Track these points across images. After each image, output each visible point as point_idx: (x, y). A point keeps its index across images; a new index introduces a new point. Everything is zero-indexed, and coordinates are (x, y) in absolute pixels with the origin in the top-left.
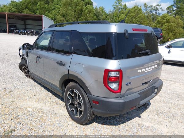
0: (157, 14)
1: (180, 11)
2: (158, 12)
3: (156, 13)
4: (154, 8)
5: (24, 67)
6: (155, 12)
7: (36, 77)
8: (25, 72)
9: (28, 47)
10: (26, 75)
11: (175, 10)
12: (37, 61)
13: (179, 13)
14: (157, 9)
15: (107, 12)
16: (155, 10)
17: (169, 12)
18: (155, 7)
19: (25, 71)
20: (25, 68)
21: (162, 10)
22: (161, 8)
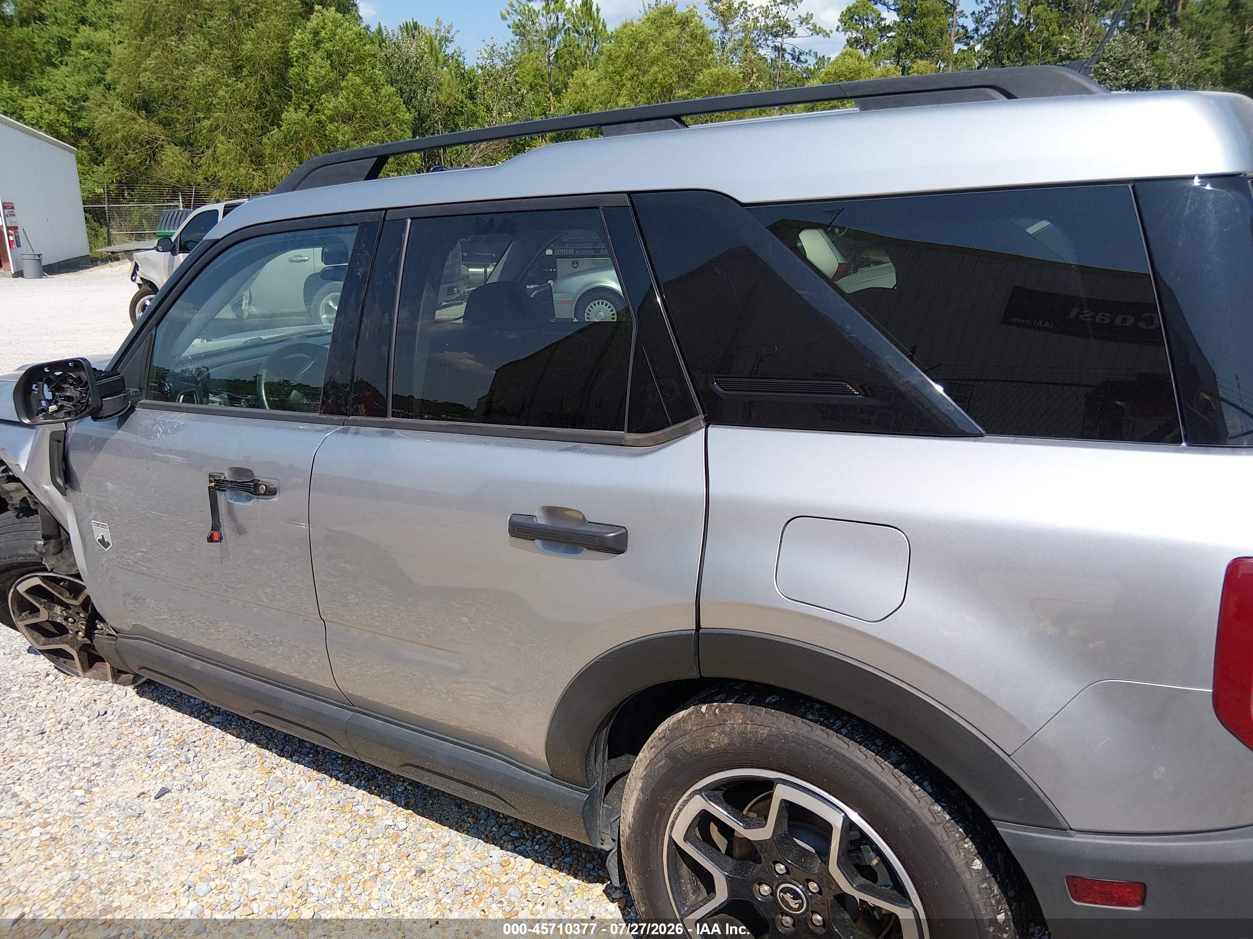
0: (788, 57)
1: (921, 33)
2: (788, 43)
3: (779, 49)
4: (762, 22)
5: (22, 588)
6: (776, 48)
7: (197, 665)
8: (36, 628)
9: (71, 392)
10: (57, 656)
11: (888, 28)
12: (216, 527)
13: (920, 42)
14: (784, 28)
15: (472, 60)
16: (768, 30)
17: (857, 40)
18: (766, 12)
19: (43, 616)
20: (34, 591)
21: (816, 30)
22: (805, 20)
